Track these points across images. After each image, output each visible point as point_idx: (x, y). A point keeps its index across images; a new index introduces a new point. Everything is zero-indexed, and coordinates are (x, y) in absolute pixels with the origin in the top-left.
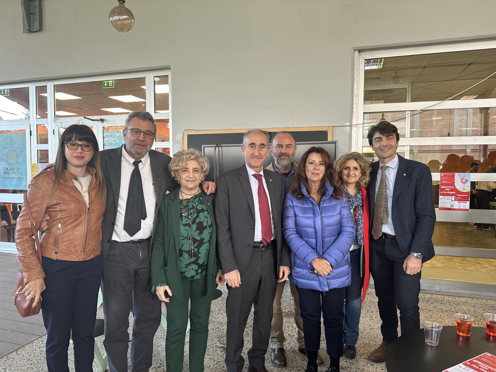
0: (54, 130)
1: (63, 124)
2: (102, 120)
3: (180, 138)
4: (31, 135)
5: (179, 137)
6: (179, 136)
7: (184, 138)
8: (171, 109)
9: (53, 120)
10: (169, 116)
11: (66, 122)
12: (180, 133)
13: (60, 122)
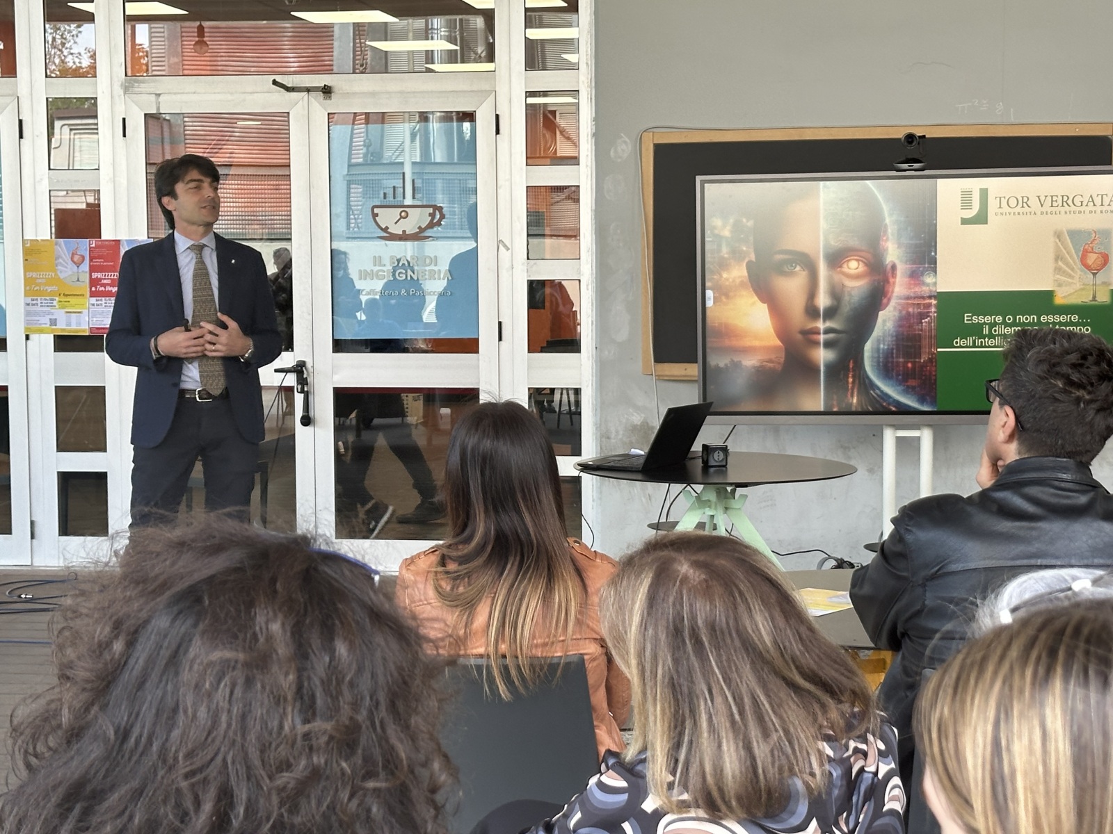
0: (124, 120)
1: (161, 99)
2: (327, 91)
3: (625, 155)
4: (21, 136)
5: (623, 150)
6: (624, 148)
7: (643, 156)
8: (589, 57)
9: (122, 85)
10: (578, 82)
11: (175, 94)
12: (627, 140)
13: (152, 90)
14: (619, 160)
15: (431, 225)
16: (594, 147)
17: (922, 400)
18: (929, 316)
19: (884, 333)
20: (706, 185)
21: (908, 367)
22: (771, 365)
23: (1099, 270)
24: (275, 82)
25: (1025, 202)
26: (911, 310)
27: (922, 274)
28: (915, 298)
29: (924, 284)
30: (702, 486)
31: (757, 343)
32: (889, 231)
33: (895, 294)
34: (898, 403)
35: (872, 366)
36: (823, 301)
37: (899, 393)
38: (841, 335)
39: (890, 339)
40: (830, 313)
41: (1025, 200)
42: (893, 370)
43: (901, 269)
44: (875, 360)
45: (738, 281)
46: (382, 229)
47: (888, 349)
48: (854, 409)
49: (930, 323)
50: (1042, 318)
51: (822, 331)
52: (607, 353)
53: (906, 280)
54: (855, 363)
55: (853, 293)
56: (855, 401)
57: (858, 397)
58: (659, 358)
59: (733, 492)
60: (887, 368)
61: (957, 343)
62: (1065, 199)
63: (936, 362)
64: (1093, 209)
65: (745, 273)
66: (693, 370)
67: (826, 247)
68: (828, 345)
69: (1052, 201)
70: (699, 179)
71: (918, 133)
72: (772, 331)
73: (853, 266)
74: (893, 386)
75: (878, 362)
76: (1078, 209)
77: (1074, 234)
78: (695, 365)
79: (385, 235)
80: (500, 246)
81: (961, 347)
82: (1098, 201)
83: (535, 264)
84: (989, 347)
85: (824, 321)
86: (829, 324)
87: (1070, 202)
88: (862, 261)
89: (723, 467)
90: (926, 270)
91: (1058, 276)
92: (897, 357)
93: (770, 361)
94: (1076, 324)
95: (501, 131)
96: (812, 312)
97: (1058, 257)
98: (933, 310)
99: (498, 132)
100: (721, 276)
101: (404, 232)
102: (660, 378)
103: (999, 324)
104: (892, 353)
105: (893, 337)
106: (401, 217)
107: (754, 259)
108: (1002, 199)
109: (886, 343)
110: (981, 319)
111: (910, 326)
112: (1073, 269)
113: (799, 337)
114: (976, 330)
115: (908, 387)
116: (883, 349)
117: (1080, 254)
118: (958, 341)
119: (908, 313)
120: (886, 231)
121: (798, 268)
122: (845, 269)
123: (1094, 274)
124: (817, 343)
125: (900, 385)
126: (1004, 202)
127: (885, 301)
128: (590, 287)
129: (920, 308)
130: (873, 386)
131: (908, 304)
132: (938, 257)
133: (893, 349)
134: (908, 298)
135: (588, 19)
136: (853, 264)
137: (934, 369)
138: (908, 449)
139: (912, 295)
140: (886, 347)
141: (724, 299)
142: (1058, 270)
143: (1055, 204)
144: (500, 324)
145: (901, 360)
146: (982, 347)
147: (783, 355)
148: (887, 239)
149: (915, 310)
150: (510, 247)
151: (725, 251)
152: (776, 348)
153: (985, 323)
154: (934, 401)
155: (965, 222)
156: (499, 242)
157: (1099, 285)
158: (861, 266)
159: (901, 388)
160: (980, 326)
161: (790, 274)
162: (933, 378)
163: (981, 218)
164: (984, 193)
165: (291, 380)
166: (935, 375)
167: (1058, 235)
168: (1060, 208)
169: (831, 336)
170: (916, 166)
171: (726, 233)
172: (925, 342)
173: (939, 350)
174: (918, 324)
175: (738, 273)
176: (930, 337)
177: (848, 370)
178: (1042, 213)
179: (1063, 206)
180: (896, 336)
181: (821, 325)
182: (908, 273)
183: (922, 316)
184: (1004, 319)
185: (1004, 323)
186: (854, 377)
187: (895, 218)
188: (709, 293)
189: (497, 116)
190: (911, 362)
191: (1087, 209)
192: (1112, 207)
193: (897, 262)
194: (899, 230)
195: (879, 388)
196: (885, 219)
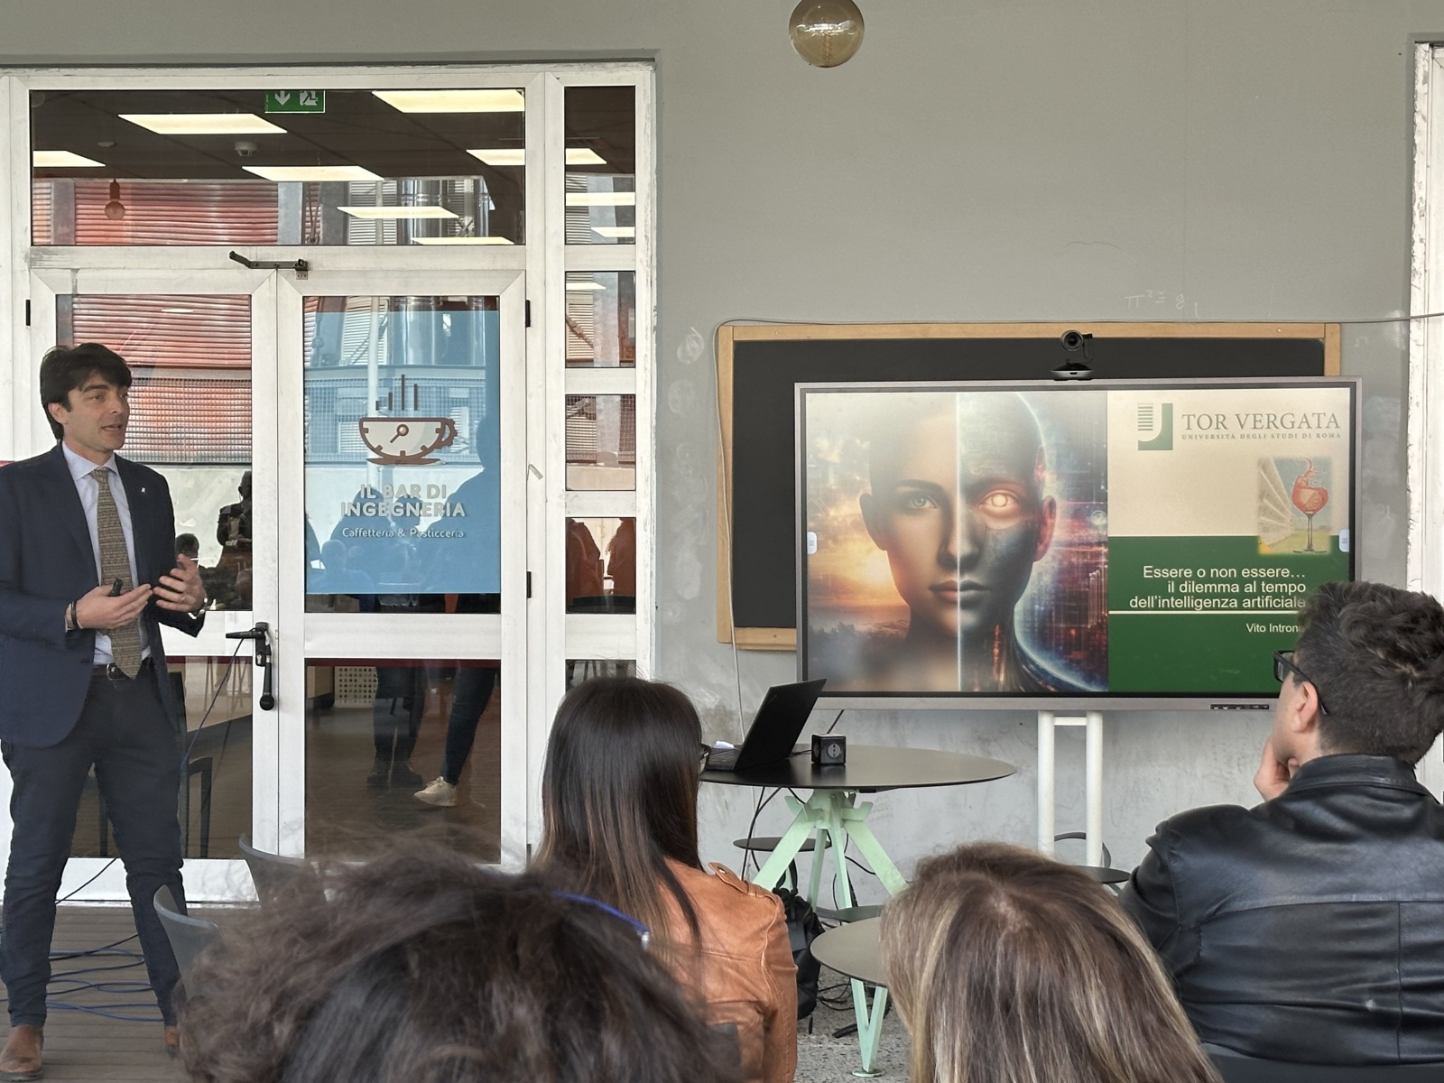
0: (28, 303)
1: (79, 275)
2: (302, 267)
3: (697, 355)
5: (693, 349)
6: (694, 346)
7: (720, 356)
8: (649, 230)
9: (26, 256)
10: (635, 260)
11: (98, 269)
12: (699, 336)
13: (67, 264)
14: (689, 362)
15: (439, 445)
16: (655, 345)
17: (1089, 678)
18: (1098, 568)
19: (1039, 590)
20: (808, 396)
21: (1071, 635)
22: (893, 631)
23: (1315, 511)
24: (233, 256)
25: (1220, 421)
26: (1074, 560)
27: (1089, 514)
28: (1079, 544)
29: (1091, 526)
30: (812, 790)
31: (875, 602)
32: (1046, 457)
33: (1053, 539)
34: (1058, 682)
35: (1025, 633)
36: (960, 547)
37: (1060, 669)
38: (982, 593)
39: (1048, 598)
40: (970, 563)
41: (1221, 419)
42: (1051, 639)
43: (1062, 507)
44: (1028, 625)
45: (849, 521)
46: (373, 449)
47: (1045, 611)
48: (1000, 690)
49: (1098, 577)
50: (1243, 573)
51: (959, 588)
52: (671, 614)
53: (1069, 520)
54: (1003, 628)
55: (999, 537)
56: (1002, 678)
57: (1005, 672)
58: (741, 621)
59: (853, 798)
60: (1044, 636)
61: (1134, 603)
62: (1272, 418)
63: (1107, 628)
64: (1308, 431)
65: (859, 511)
66: (789, 637)
67: (964, 477)
68: (967, 605)
69: (1255, 421)
70: (798, 387)
71: (1083, 331)
72: (895, 588)
73: (1000, 503)
74: (1051, 659)
75: (1032, 628)
76: (1287, 432)
77: (1281, 463)
78: (794, 631)
79: (377, 456)
80: (530, 471)
81: (1139, 609)
82: (1313, 422)
83: (576, 496)
84: (1176, 609)
85: (962, 573)
86: (967, 578)
87: (1278, 423)
88: (1011, 496)
89: (839, 766)
90: (1093, 508)
91: (1263, 518)
92: (1056, 622)
93: (892, 626)
94: (1287, 581)
95: (532, 323)
96: (946, 561)
97: (1263, 494)
98: (1103, 560)
99: (528, 324)
100: (828, 514)
101: (403, 453)
102: (741, 648)
103: (1188, 579)
104: (1051, 617)
105: (1051, 594)
106: (399, 434)
107: (871, 494)
108: (1192, 417)
109: (1043, 603)
110: (1166, 573)
111: (1075, 581)
112: (1282, 510)
113: (929, 594)
114: (1159, 588)
115: (1071, 660)
116: (1039, 611)
117: (1292, 489)
118: (1136, 601)
119: (1071, 564)
120: (1041, 459)
121: (928, 504)
122: (989, 506)
123: (1310, 516)
124: (953, 603)
125: (1061, 658)
126: (1194, 421)
127: (1041, 548)
128: (648, 527)
129: (1086, 557)
130: (1025, 659)
131: (1071, 552)
132: (1108, 491)
133: (1051, 611)
134: (1071, 544)
135: (648, 178)
136: (1000, 500)
137: (1104, 637)
138: (1070, 742)
139: (1076, 540)
140: (1042, 608)
141: (830, 543)
142: (1263, 510)
143: (1258, 425)
144: (529, 575)
145: (1062, 625)
146: (1166, 609)
147: (908, 618)
148: (1044, 468)
149: (1080, 560)
150: (544, 475)
151: (832, 481)
152: (899, 610)
153: (1170, 578)
154: (1104, 681)
155: (1143, 446)
156: (529, 467)
157: (1316, 530)
158: (1009, 502)
159: (1061, 662)
160: (1164, 582)
161: (917, 512)
162: (1104, 649)
163: (1165, 442)
164: (1168, 410)
165: (248, 648)
166: (1107, 646)
167: (1263, 465)
168: (1265, 431)
169: (971, 593)
170: (1081, 373)
171: (834, 458)
172: (1093, 602)
173: (1111, 612)
174: (1083, 579)
175: (847, 510)
176: (1100, 595)
177: (993, 638)
178: (1242, 436)
179: (1269, 427)
180: (1056, 594)
181: (958, 579)
182: (1071, 512)
183: (1089, 568)
184: (1195, 573)
185: (1195, 578)
186: (1000, 647)
187: (1053, 440)
188: (812, 536)
189: (528, 303)
190: (1075, 628)
191: (1300, 432)
192: (1333, 429)
193: (1057, 498)
194: (1059, 456)
195: (1033, 662)
196: (1040, 443)
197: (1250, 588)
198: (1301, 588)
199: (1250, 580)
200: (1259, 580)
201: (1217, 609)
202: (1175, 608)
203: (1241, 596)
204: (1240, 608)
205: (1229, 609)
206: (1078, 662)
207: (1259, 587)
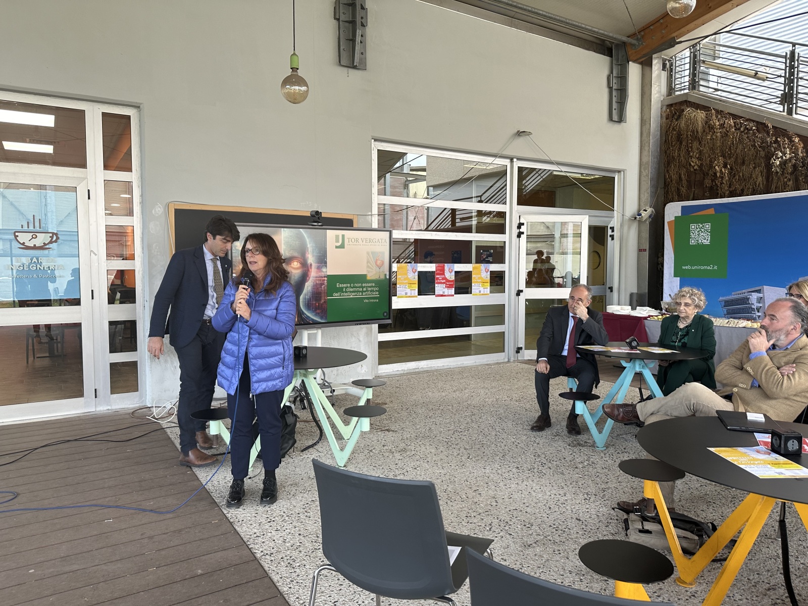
5: (159, 211)
10: (132, 178)
12: (161, 206)
14: (157, 215)
15: (51, 242)
17: (322, 318)
18: (324, 285)
21: (316, 305)
25: (357, 240)
26: (317, 282)
27: (322, 268)
28: (319, 277)
29: (322, 271)
33: (312, 276)
34: (313, 320)
35: (303, 305)
39: (309, 294)
43: (314, 265)
46: (20, 243)
49: (324, 287)
50: (363, 285)
55: (295, 275)
57: (297, 318)
62: (370, 240)
63: (327, 303)
64: (379, 244)
69: (366, 241)
73: (295, 264)
75: (305, 303)
76: (374, 244)
77: (373, 253)
79: (23, 246)
80: (92, 253)
81: (336, 296)
82: (380, 241)
83: (111, 262)
88: (299, 262)
90: (323, 266)
91: (368, 269)
92: (312, 301)
94: (374, 287)
95: (91, 198)
97: (368, 262)
98: (326, 282)
99: (89, 198)
101: (35, 245)
103: (348, 287)
106: (33, 238)
110: (343, 285)
111: (317, 289)
112: (373, 267)
114: (340, 290)
117: (375, 261)
118: (335, 294)
119: (317, 283)
120: (308, 250)
122: (292, 265)
123: (380, 268)
126: (350, 240)
127: (308, 278)
128: (141, 273)
129: (321, 281)
130: (303, 313)
132: (327, 260)
133: (311, 298)
134: (316, 277)
137: (326, 306)
142: (368, 267)
144: (92, 291)
145: (314, 302)
146: (343, 296)
148: (309, 253)
149: (319, 282)
153: (344, 287)
154: (326, 318)
155: (337, 247)
156: (91, 251)
157: (381, 272)
158: (298, 264)
159: (314, 314)
160: (342, 288)
162: (326, 309)
163: (342, 246)
164: (343, 236)
167: (368, 253)
168: (368, 243)
170: (320, 224)
172: (323, 295)
173: (328, 298)
174: (320, 288)
176: (325, 293)
178: (363, 245)
180: (312, 293)
184: (351, 285)
185: (351, 287)
187: (311, 245)
189: (89, 190)
190: (318, 303)
191: (377, 244)
192: (385, 244)
193: (312, 263)
194: (313, 250)
195: (306, 314)
196: (306, 245)
197: (365, 289)
198: (377, 289)
199: (365, 287)
200: (367, 287)
201: (356, 295)
202: (346, 296)
203: (362, 292)
204: (362, 295)
205: (359, 296)
206: (319, 313)
207: (367, 289)
